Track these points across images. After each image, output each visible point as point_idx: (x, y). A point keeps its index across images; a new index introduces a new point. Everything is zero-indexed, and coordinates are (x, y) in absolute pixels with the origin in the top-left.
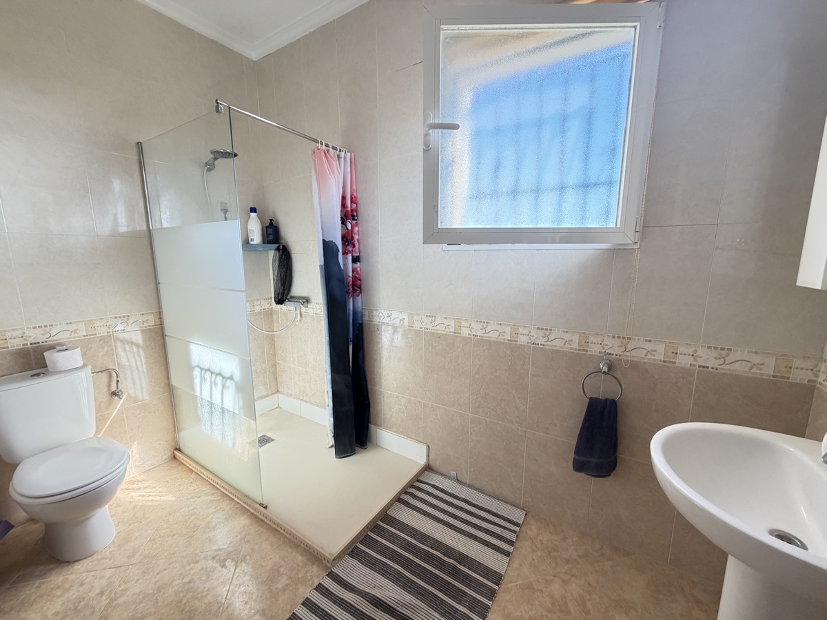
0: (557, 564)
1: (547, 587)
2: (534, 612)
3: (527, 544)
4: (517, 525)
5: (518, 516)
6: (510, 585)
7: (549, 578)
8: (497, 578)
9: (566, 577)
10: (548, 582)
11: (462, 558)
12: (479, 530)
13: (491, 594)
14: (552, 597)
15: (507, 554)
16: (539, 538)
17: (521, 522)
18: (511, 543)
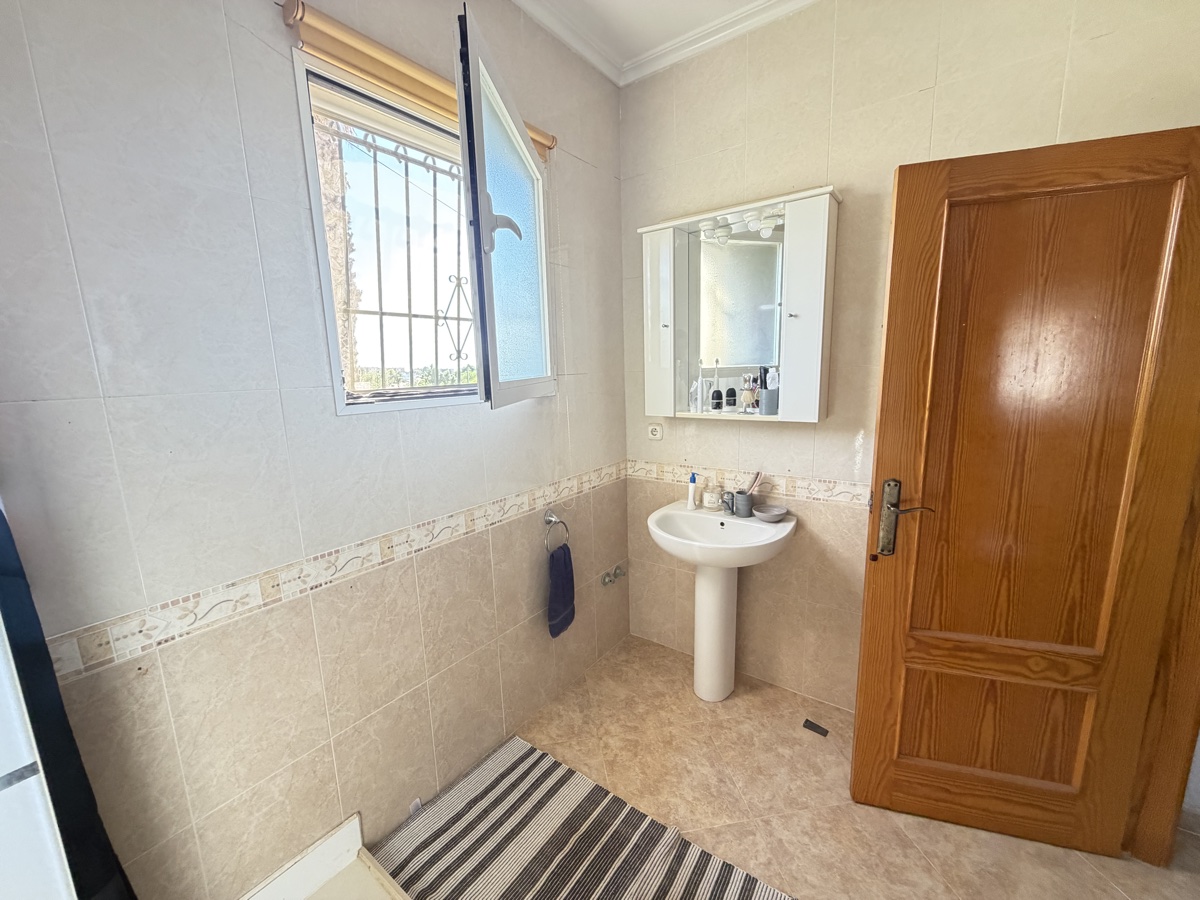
0: (588, 733)
1: (612, 750)
2: (637, 769)
3: (559, 750)
4: (532, 751)
5: (518, 746)
6: (608, 782)
7: (602, 745)
8: (598, 793)
9: (602, 730)
10: (606, 746)
11: (570, 825)
12: (530, 795)
13: (618, 803)
14: (622, 749)
15: (570, 773)
16: (554, 736)
17: (529, 746)
18: (556, 765)
